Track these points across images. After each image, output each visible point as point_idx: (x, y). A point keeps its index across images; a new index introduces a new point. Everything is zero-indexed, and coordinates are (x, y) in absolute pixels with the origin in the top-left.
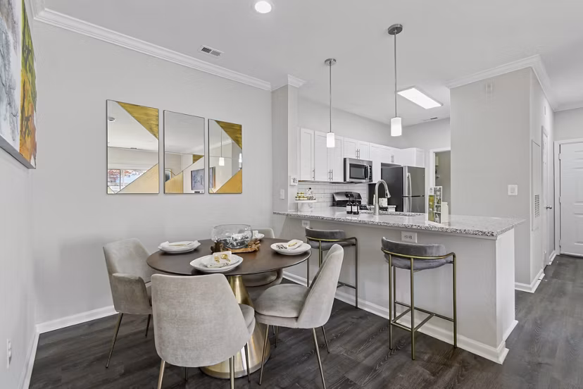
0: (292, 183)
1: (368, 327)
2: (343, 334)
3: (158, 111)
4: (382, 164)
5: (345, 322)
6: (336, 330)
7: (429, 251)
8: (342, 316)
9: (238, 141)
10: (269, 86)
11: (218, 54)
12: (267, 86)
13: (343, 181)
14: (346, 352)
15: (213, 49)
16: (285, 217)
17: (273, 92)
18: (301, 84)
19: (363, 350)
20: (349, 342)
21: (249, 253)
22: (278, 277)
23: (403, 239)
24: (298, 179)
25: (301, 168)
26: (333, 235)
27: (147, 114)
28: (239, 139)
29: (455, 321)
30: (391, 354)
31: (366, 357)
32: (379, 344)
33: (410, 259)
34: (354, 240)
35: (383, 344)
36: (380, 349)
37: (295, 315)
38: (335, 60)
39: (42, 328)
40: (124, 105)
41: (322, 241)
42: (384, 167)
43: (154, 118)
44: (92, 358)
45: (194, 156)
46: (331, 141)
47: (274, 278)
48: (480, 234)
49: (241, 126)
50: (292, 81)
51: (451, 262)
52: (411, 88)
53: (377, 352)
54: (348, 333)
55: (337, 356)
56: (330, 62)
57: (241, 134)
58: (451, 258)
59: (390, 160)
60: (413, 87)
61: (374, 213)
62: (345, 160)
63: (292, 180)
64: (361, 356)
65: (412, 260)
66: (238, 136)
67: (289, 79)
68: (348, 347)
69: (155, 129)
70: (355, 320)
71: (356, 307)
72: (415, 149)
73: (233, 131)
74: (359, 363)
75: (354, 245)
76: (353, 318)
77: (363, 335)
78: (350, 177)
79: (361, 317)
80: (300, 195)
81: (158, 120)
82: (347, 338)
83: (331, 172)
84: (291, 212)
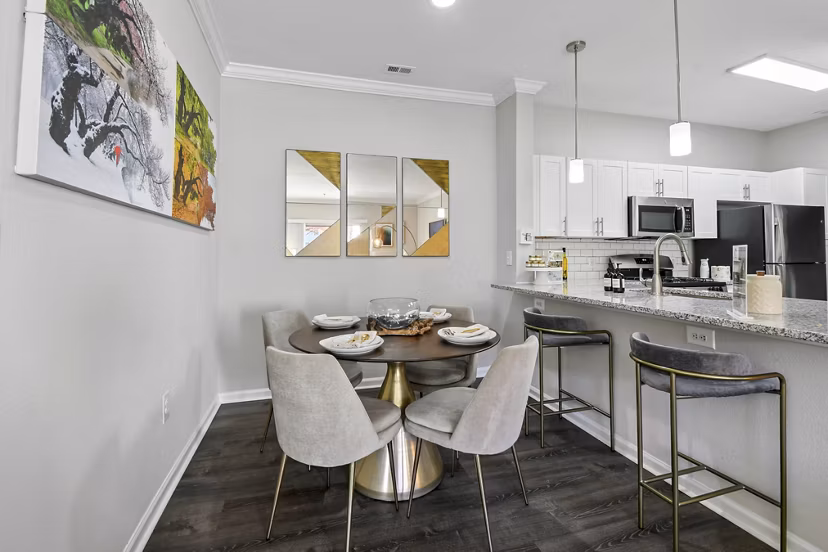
0: (523, 241)
1: (618, 485)
2: (564, 485)
3: (339, 156)
4: (720, 203)
5: (580, 468)
6: (558, 475)
7: (705, 363)
8: (580, 458)
9: (443, 184)
10: (492, 99)
11: (408, 71)
12: (488, 100)
13: (626, 236)
14: (556, 512)
15: (401, 66)
16: (512, 292)
17: (497, 107)
18: (540, 88)
19: (585, 517)
20: (570, 498)
21: (409, 336)
22: (466, 378)
23: (690, 340)
24: (533, 235)
25: (541, 217)
26: (562, 324)
27: (327, 161)
28: (446, 181)
29: (782, 505)
30: (636, 536)
31: (587, 527)
32: (622, 514)
33: (669, 373)
34: (606, 336)
35: (630, 517)
36: (619, 524)
37: (448, 429)
38: (583, 43)
39: (223, 398)
40: (302, 153)
41: (544, 332)
42: (722, 209)
43: (336, 165)
44: (253, 438)
45: (383, 207)
46: (577, 172)
47: (457, 377)
48: (813, 339)
49: (447, 163)
50: (523, 86)
51: (774, 391)
52: (759, 57)
53: (612, 526)
54: (574, 485)
55: (538, 513)
56: (575, 47)
57: (448, 173)
58: (775, 383)
59: (742, 195)
60: (764, 55)
61: (652, 292)
62: (630, 200)
63: (523, 237)
64: (579, 523)
65: (674, 376)
66: (444, 176)
67: (517, 84)
68: (565, 505)
69: (337, 178)
70: (598, 470)
71: (611, 450)
72: (800, 170)
73: (437, 171)
74: (569, 533)
75: (606, 342)
76: (597, 465)
77: (599, 494)
78: (641, 229)
79: (612, 467)
80: (533, 259)
81: (339, 166)
82: (571, 492)
83: (599, 222)
84: (521, 285)
